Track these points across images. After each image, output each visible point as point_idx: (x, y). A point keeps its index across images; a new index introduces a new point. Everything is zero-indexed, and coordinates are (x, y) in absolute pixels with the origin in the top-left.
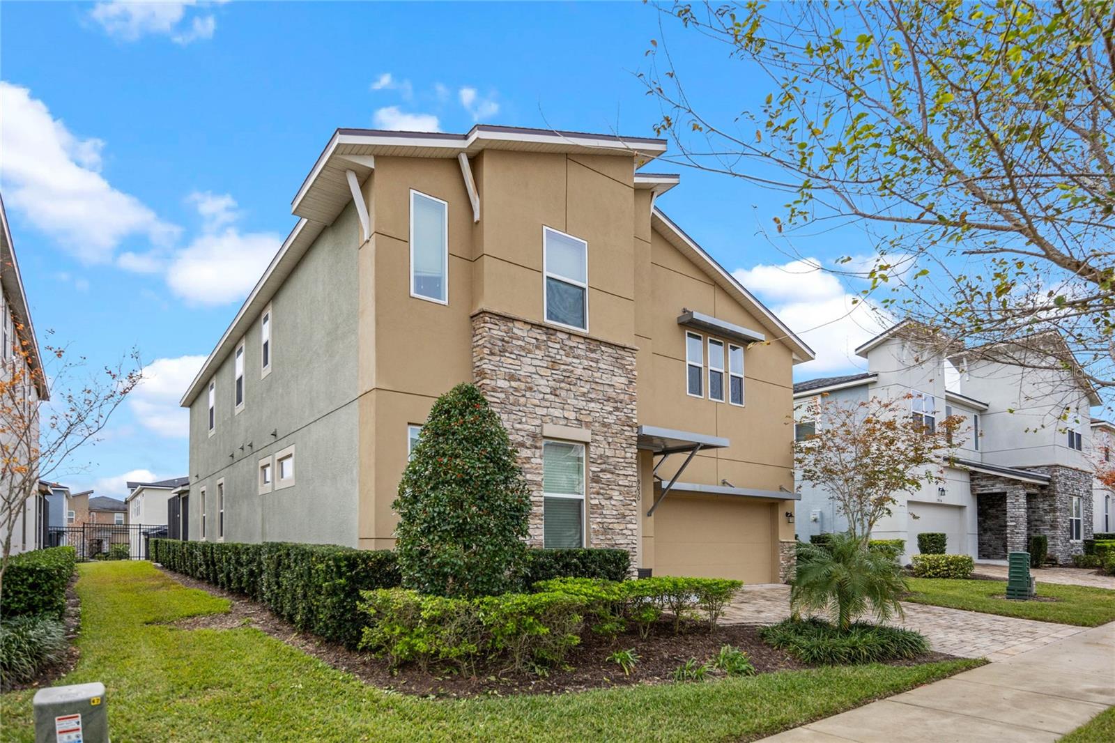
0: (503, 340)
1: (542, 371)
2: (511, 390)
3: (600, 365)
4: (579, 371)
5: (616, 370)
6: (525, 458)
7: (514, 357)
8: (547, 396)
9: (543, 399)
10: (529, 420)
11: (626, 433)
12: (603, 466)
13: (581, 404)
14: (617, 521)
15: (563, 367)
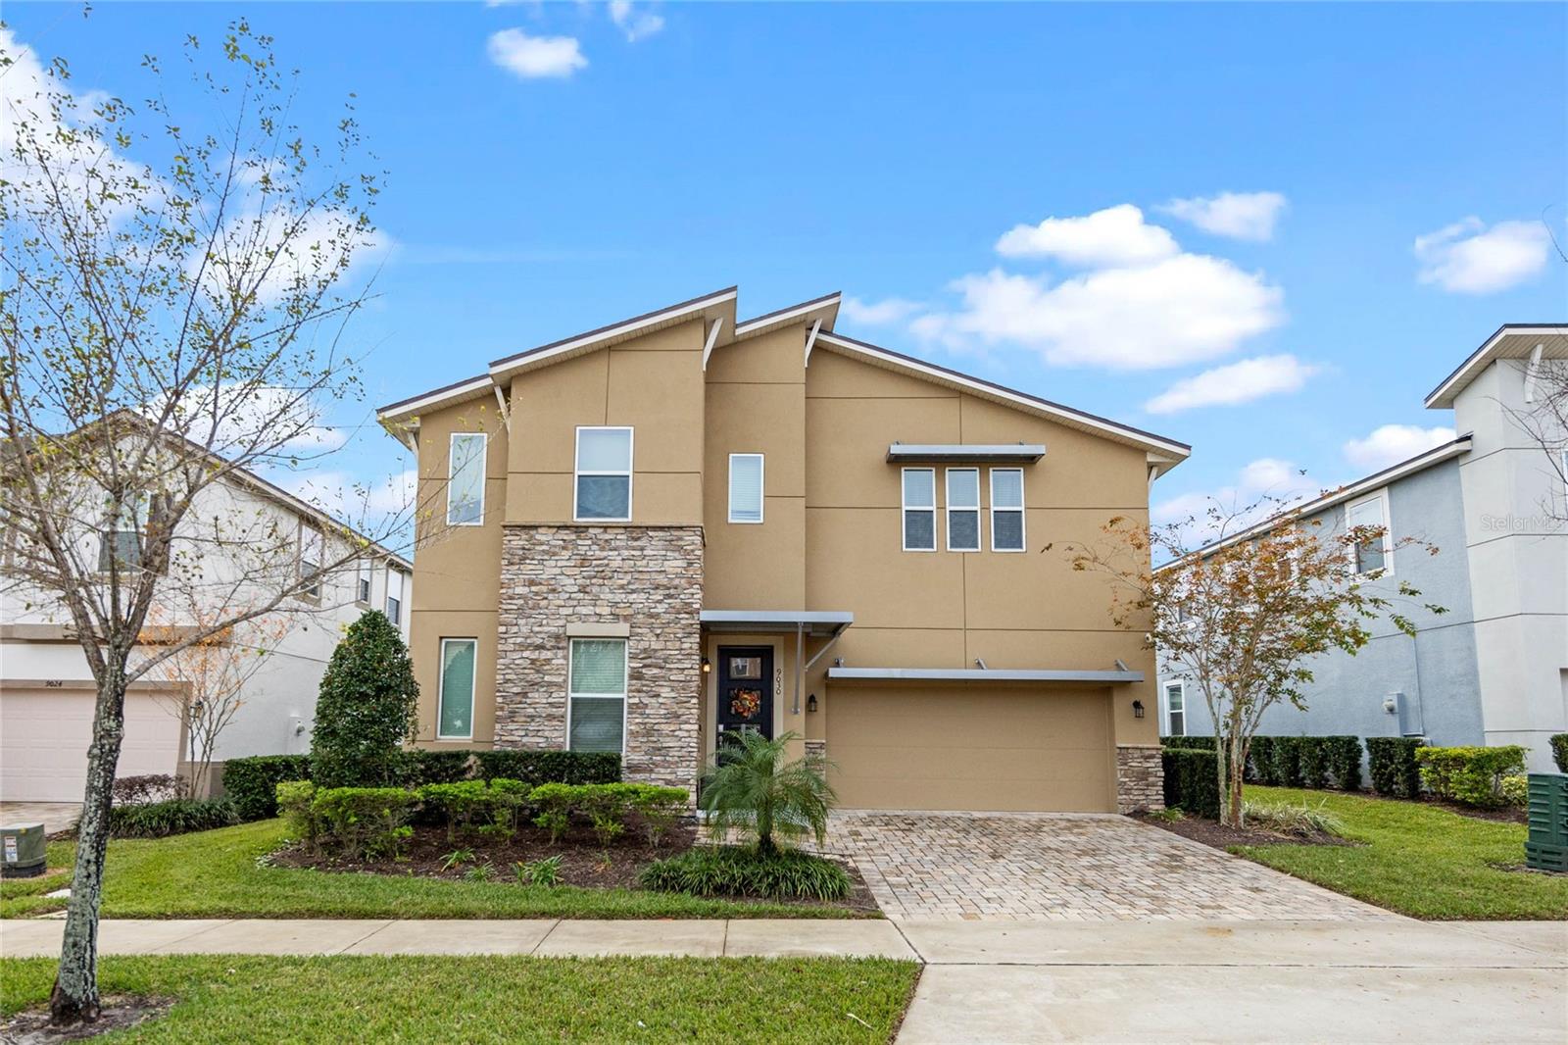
0: (524, 549)
1: (568, 571)
2: (531, 595)
3: (645, 553)
4: (614, 564)
5: (669, 554)
6: (545, 660)
7: (536, 562)
8: (573, 595)
9: (570, 598)
10: (550, 622)
11: (683, 622)
12: (648, 661)
13: (620, 597)
14: (666, 721)
15: (594, 562)
